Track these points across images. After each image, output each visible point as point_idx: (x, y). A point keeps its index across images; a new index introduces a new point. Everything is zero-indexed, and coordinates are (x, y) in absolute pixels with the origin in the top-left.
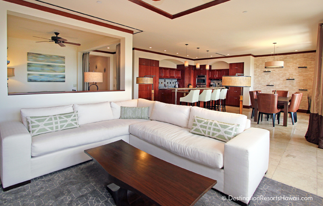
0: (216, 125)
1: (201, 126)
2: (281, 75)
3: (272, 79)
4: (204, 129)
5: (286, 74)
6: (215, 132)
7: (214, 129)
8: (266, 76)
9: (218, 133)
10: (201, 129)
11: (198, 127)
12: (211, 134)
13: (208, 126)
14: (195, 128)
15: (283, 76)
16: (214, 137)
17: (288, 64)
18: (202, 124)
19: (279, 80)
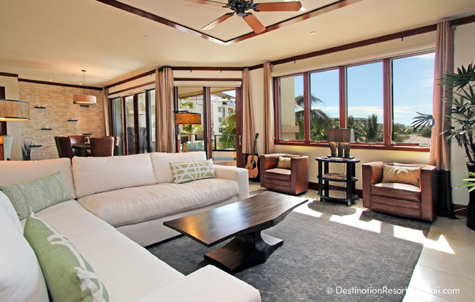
0: (200, 165)
1: (189, 171)
2: (61, 113)
3: (47, 120)
4: (193, 173)
5: (66, 113)
6: (203, 172)
7: (202, 169)
8: (38, 114)
9: (206, 172)
10: (189, 174)
11: (186, 173)
12: (200, 175)
13: (195, 168)
14: (183, 175)
15: (62, 116)
16: (204, 177)
17: (67, 100)
18: (188, 168)
19: (58, 120)
